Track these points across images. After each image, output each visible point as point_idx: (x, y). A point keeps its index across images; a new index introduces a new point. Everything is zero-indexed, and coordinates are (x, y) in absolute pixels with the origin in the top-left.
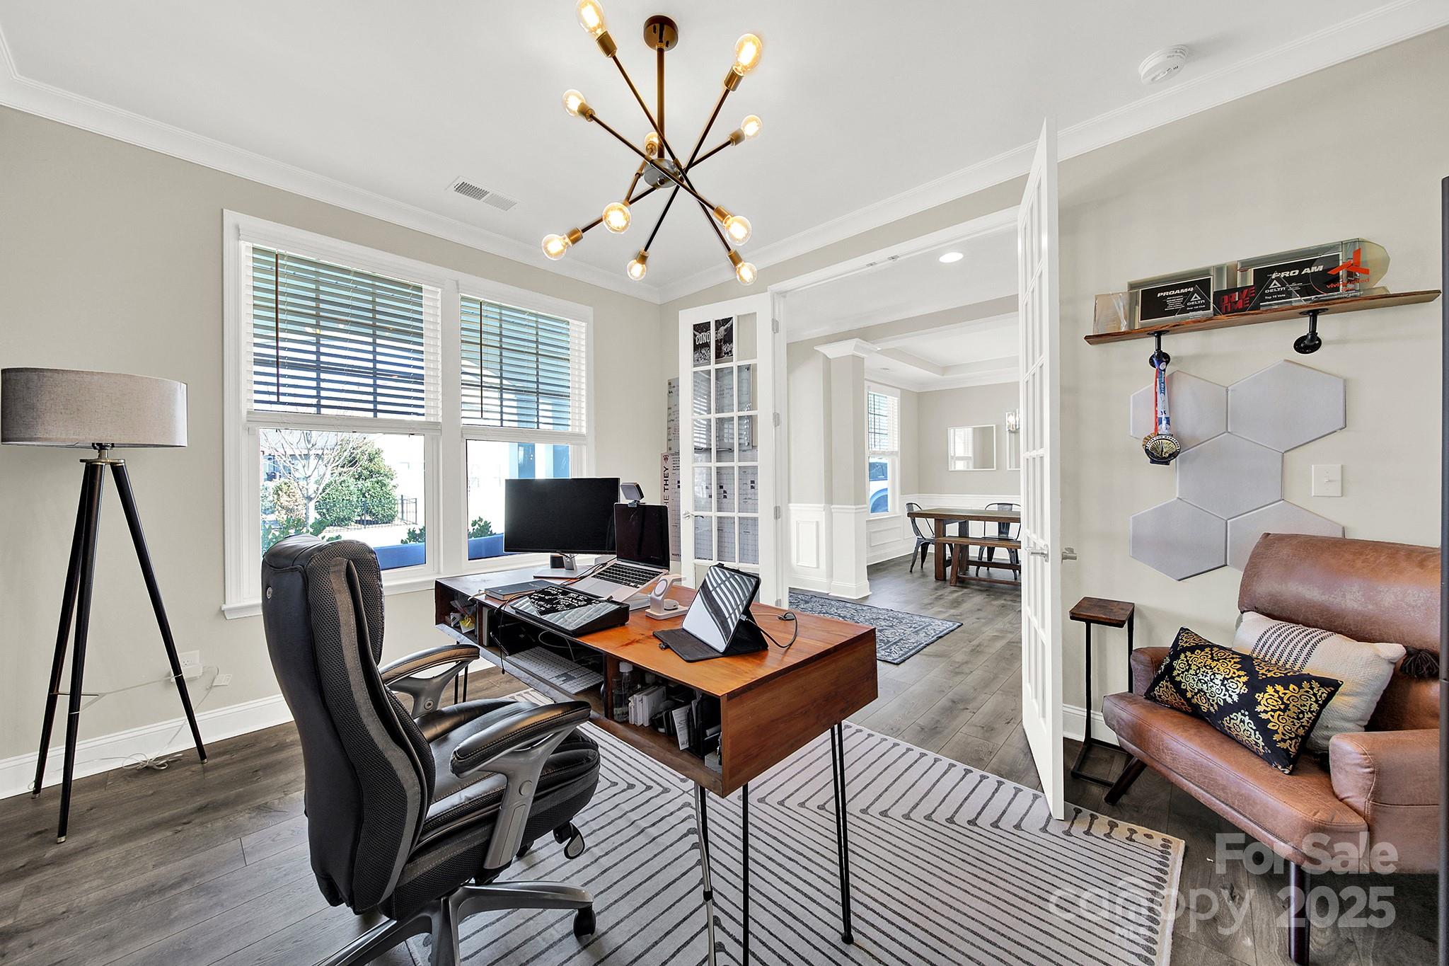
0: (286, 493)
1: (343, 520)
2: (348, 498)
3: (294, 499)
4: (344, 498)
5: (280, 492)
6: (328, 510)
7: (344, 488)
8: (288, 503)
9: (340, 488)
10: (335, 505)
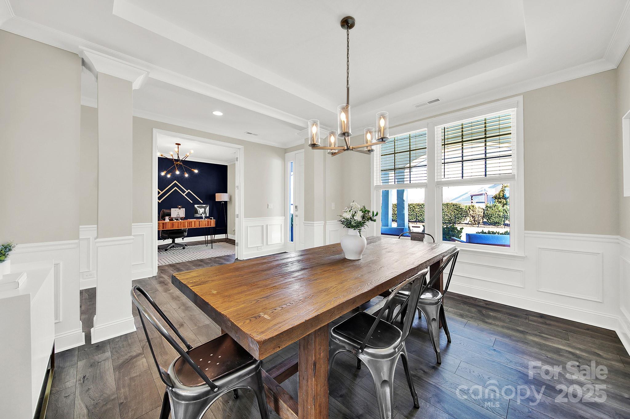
0: (472, 210)
1: (497, 223)
2: (498, 213)
3: (475, 212)
4: (496, 213)
5: (470, 210)
6: (489, 218)
7: (496, 209)
8: (472, 214)
9: (494, 208)
10: (492, 216)
